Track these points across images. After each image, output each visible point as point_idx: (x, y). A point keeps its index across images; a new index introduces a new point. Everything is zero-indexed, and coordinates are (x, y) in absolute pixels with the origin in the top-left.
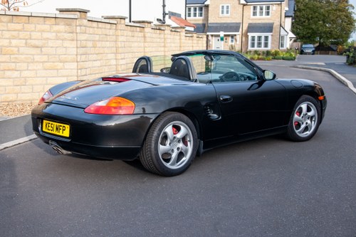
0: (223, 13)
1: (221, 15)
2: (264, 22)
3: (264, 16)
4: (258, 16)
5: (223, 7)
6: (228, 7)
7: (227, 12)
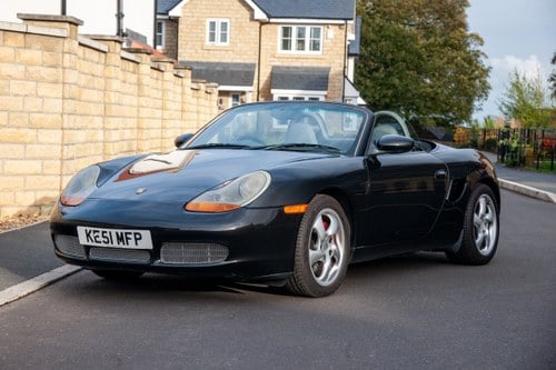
0: (212, 38)
1: (208, 43)
2: (307, 64)
3: (307, 51)
4: (294, 50)
5: (213, 24)
6: (224, 25)
7: (224, 38)
